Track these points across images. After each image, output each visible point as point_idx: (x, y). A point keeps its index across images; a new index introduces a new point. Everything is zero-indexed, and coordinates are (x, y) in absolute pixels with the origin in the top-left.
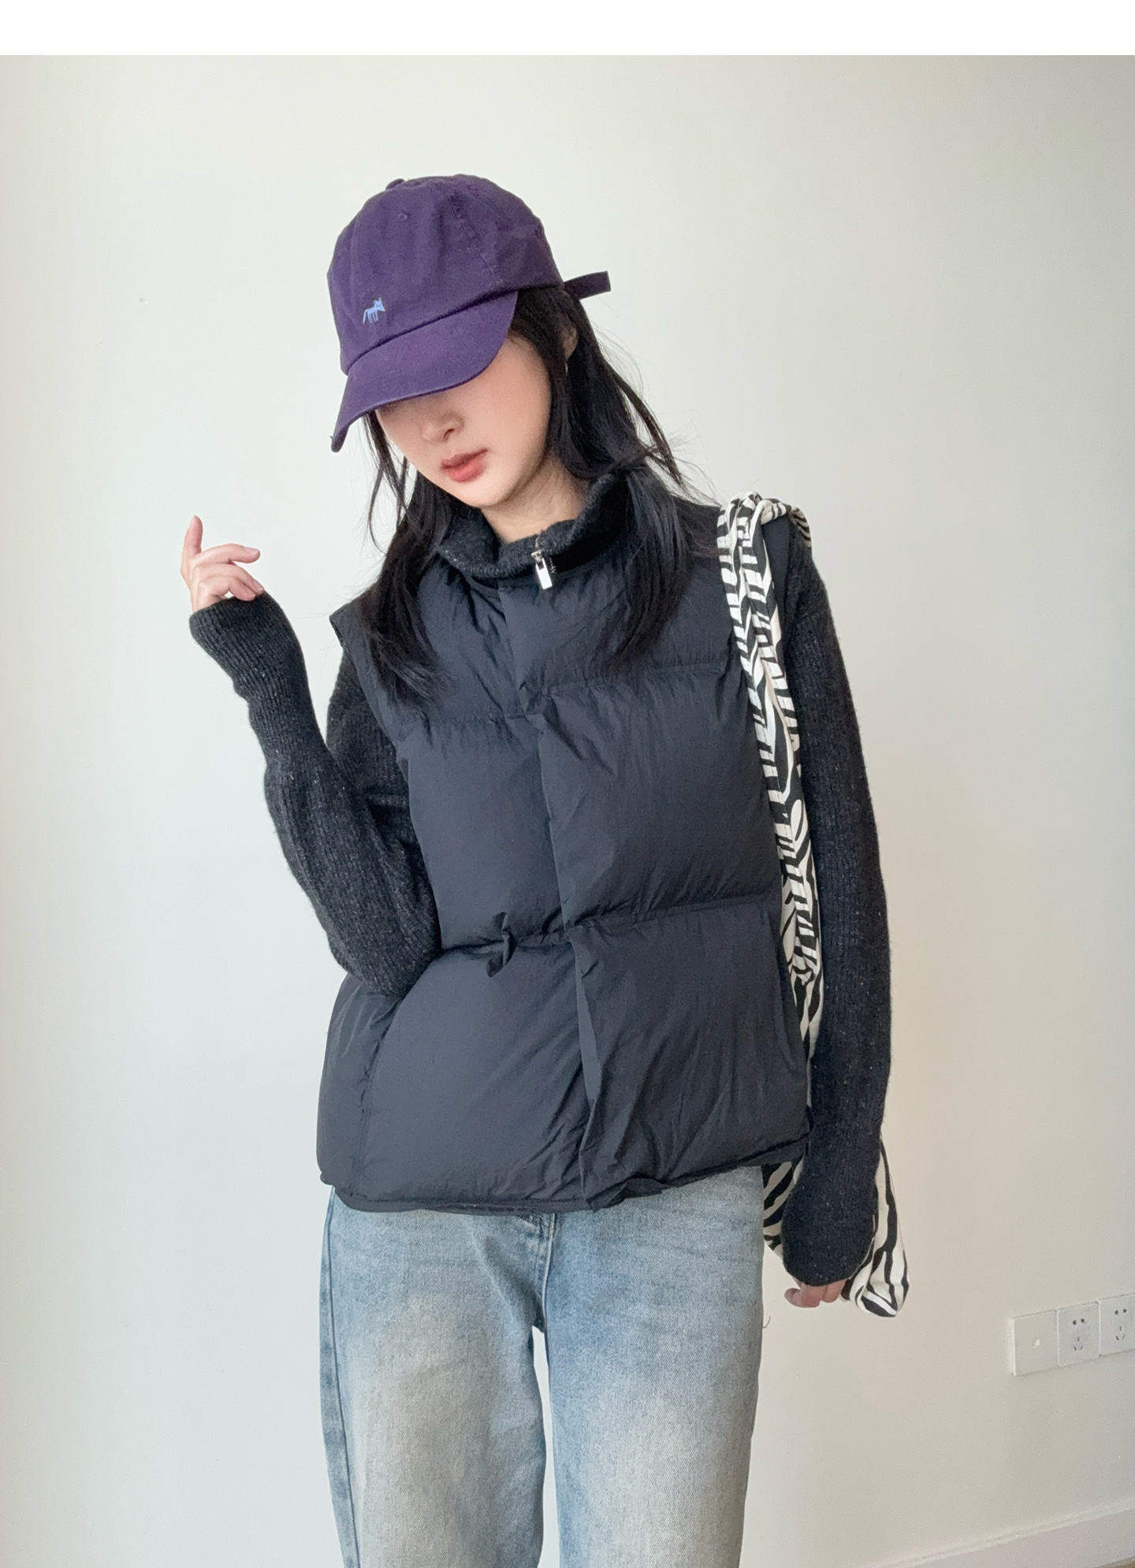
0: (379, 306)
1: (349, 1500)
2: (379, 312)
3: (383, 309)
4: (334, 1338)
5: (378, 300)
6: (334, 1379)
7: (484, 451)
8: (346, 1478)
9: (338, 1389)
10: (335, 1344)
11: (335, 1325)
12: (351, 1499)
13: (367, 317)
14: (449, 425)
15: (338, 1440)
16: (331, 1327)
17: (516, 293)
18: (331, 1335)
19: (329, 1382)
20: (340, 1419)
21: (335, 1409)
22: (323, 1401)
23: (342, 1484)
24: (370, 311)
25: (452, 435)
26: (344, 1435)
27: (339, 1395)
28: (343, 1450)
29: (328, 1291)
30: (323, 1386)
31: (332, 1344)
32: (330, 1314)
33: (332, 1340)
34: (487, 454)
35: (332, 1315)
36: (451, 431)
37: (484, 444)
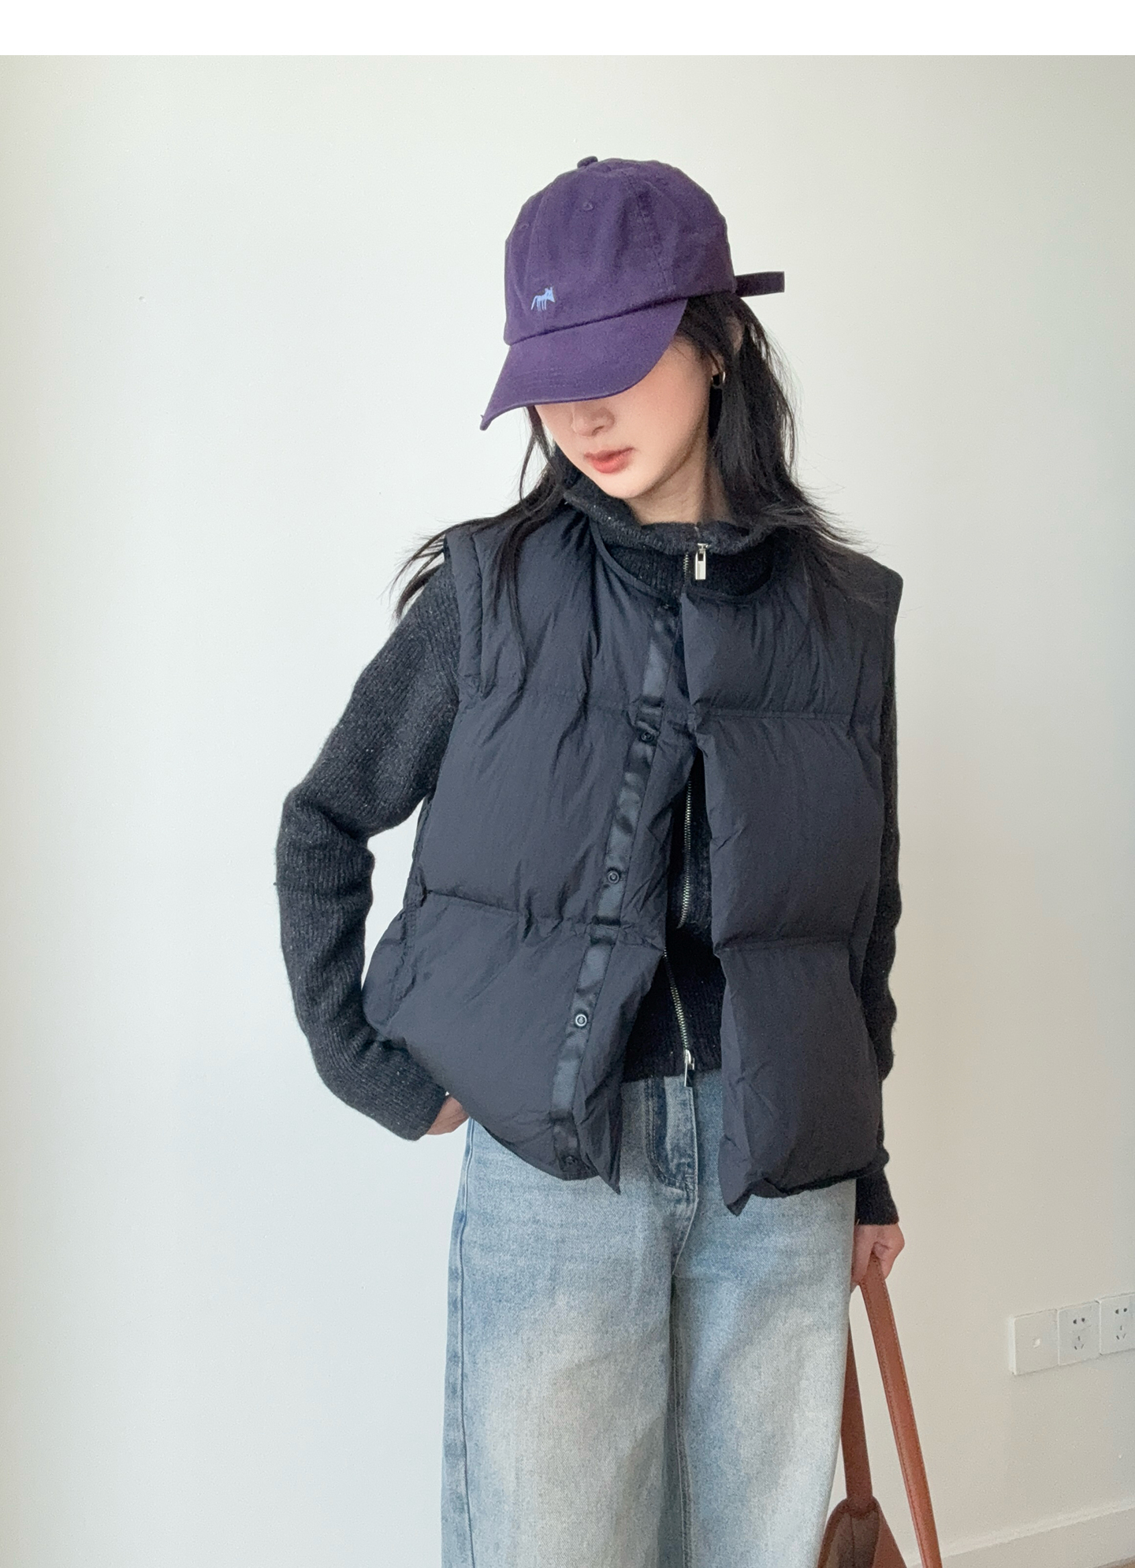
0: (549, 295)
1: (467, 1515)
2: (548, 301)
3: (553, 300)
4: (462, 1347)
5: (549, 289)
6: (459, 1389)
7: (629, 449)
8: (464, 1493)
9: (462, 1399)
10: (463, 1353)
11: (465, 1333)
12: (469, 1513)
13: (536, 304)
14: (600, 422)
15: (459, 1452)
16: (460, 1336)
17: (686, 301)
18: (459, 1344)
19: (454, 1391)
20: (462, 1430)
21: (457, 1420)
22: (447, 1411)
23: (459, 1497)
24: (539, 298)
25: (601, 431)
26: (465, 1446)
27: (462, 1405)
28: (463, 1463)
29: (459, 1299)
30: (447, 1397)
31: (460, 1353)
32: (460, 1322)
33: (460, 1348)
34: (633, 451)
35: (462, 1324)
36: (601, 428)
37: (633, 444)
